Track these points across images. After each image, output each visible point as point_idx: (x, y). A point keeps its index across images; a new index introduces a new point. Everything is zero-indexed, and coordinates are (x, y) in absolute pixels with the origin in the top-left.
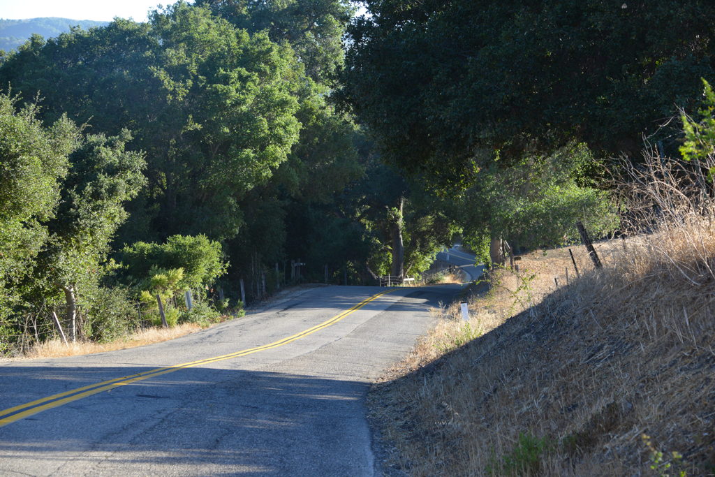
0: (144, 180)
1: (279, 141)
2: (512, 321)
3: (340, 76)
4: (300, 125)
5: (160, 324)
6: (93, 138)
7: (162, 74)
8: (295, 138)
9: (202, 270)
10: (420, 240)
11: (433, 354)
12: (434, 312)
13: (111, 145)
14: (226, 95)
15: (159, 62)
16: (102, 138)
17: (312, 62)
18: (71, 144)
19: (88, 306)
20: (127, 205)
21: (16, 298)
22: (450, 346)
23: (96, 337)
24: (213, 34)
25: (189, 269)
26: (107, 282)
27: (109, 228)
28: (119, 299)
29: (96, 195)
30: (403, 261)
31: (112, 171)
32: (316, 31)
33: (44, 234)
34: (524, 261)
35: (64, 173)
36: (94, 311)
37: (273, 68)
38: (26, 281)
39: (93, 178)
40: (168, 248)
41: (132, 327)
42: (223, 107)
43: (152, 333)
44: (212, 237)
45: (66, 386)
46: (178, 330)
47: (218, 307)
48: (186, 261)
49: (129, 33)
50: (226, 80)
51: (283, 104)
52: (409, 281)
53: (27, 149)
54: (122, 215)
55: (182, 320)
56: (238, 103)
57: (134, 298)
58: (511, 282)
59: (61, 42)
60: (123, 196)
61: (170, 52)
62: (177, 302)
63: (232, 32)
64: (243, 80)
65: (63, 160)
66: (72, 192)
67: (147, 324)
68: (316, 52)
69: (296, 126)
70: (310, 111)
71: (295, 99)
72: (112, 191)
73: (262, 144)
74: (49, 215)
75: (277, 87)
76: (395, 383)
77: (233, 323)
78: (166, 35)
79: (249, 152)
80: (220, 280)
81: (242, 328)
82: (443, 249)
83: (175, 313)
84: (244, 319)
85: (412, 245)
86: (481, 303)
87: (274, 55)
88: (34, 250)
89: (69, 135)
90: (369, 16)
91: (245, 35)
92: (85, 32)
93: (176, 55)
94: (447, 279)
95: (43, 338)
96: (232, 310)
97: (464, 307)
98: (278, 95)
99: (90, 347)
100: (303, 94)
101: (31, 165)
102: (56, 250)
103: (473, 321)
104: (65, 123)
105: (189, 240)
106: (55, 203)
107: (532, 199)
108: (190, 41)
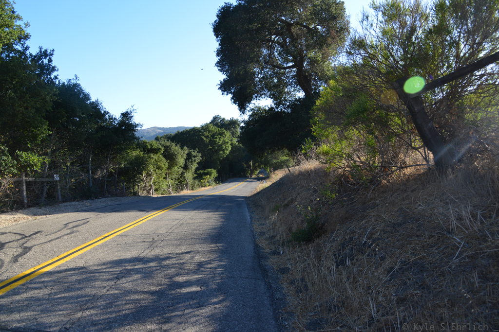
0: (201, 158)
1: (227, 150)
2: (273, 184)
3: (239, 137)
4: (231, 147)
5: (205, 186)
6: (191, 151)
7: (204, 137)
8: (230, 149)
9: (213, 176)
10: (255, 168)
11: (259, 190)
12: (258, 182)
13: (194, 152)
14: (216, 141)
15: (203, 135)
16: (192, 150)
17: (233, 134)
18: (187, 152)
19: (191, 183)
20: (197, 163)
21: (177, 182)
22: (262, 189)
23: (192, 189)
24: (213, 129)
25: (210, 176)
26: (194, 178)
27: (194, 168)
28: (197, 182)
29: (192, 162)
30: (252, 173)
31: (194, 157)
32: (234, 128)
33: (182, 169)
34: (276, 172)
35: (185, 158)
36: (192, 184)
37: (225, 135)
38: (179, 179)
39: (191, 158)
40: (206, 171)
41: (199, 187)
42: (216, 143)
43: (203, 188)
44: (214, 169)
45: (188, 199)
46: (208, 188)
47: (216, 183)
48: (209, 174)
49: (197, 129)
50: (216, 138)
51: (228, 142)
52: (253, 176)
53: (178, 153)
54: (197, 165)
55: (209, 185)
56: (219, 143)
57: (199, 181)
58: (273, 176)
59: (183, 132)
60: (197, 162)
61: (205, 133)
62: (208, 182)
63: (217, 129)
64: (220, 138)
65: (185, 155)
66: (187, 161)
67: (202, 186)
68: (234, 132)
69: (230, 147)
70: (233, 144)
71: (230, 141)
72: (195, 161)
73: (224, 150)
74: (183, 166)
75: (226, 139)
76: (251, 196)
77: (219, 186)
78: (204, 129)
79: (221, 152)
80: (216, 177)
81: (221, 187)
82: (260, 170)
83: (208, 184)
84: (221, 185)
85: (254, 169)
86: (268, 180)
87: (226, 133)
88: (180, 173)
89: (186, 150)
90: (244, 125)
91: (220, 129)
92: (188, 129)
93: (206, 134)
94: (261, 176)
95: (182, 190)
96: (219, 183)
97: (265, 181)
98: (226, 141)
99: (191, 191)
100: (231, 140)
101: (179, 156)
102: (184, 173)
103: (266, 184)
104: (185, 148)
105: (210, 170)
106: (184, 164)
107: (277, 159)
108: (209, 130)
